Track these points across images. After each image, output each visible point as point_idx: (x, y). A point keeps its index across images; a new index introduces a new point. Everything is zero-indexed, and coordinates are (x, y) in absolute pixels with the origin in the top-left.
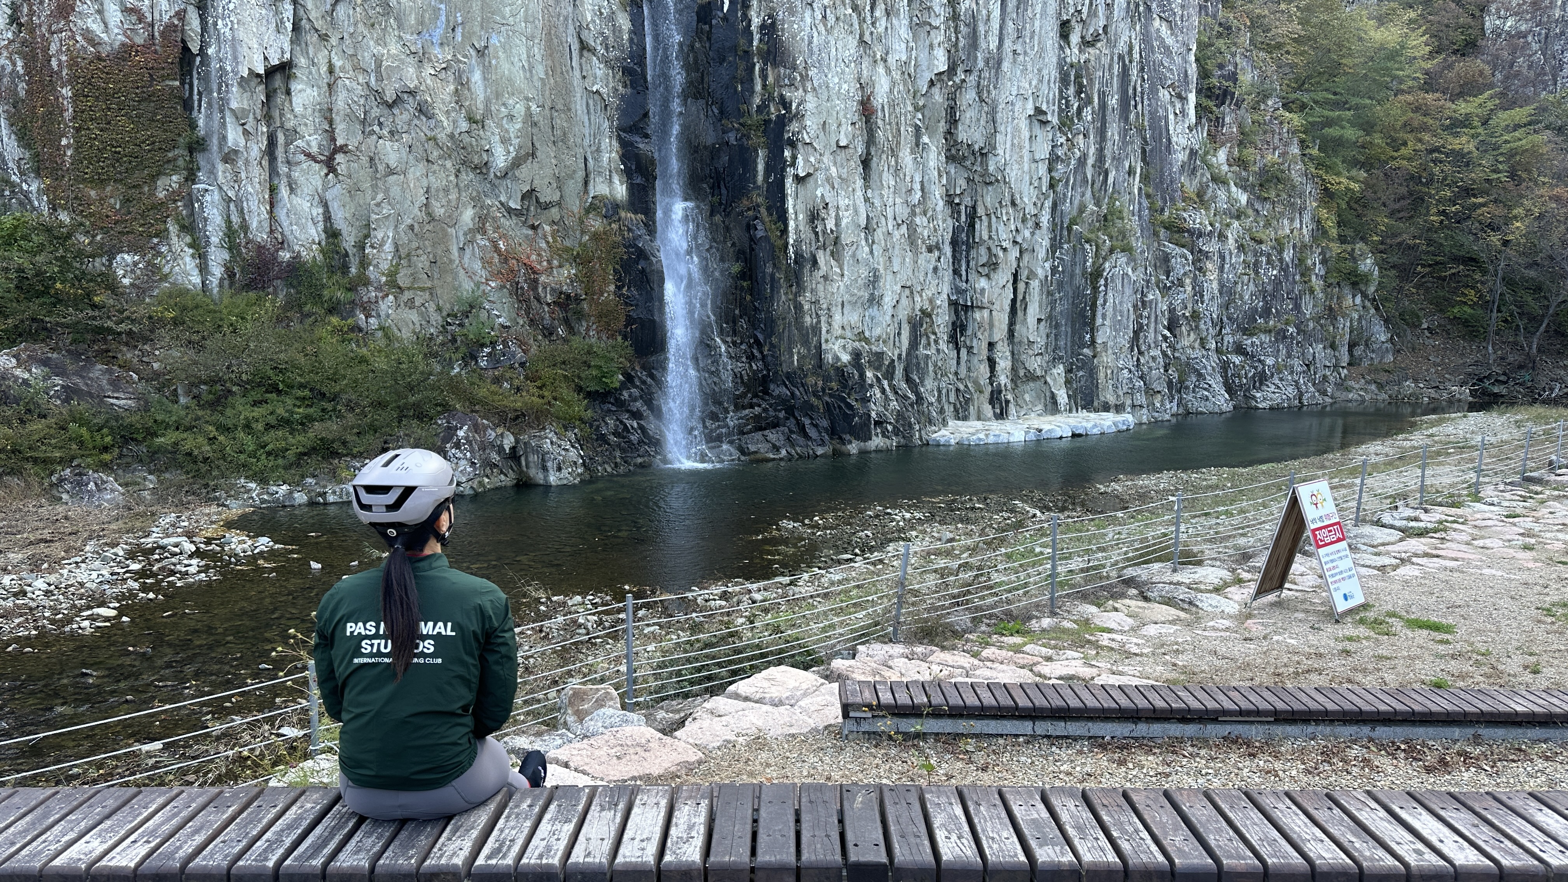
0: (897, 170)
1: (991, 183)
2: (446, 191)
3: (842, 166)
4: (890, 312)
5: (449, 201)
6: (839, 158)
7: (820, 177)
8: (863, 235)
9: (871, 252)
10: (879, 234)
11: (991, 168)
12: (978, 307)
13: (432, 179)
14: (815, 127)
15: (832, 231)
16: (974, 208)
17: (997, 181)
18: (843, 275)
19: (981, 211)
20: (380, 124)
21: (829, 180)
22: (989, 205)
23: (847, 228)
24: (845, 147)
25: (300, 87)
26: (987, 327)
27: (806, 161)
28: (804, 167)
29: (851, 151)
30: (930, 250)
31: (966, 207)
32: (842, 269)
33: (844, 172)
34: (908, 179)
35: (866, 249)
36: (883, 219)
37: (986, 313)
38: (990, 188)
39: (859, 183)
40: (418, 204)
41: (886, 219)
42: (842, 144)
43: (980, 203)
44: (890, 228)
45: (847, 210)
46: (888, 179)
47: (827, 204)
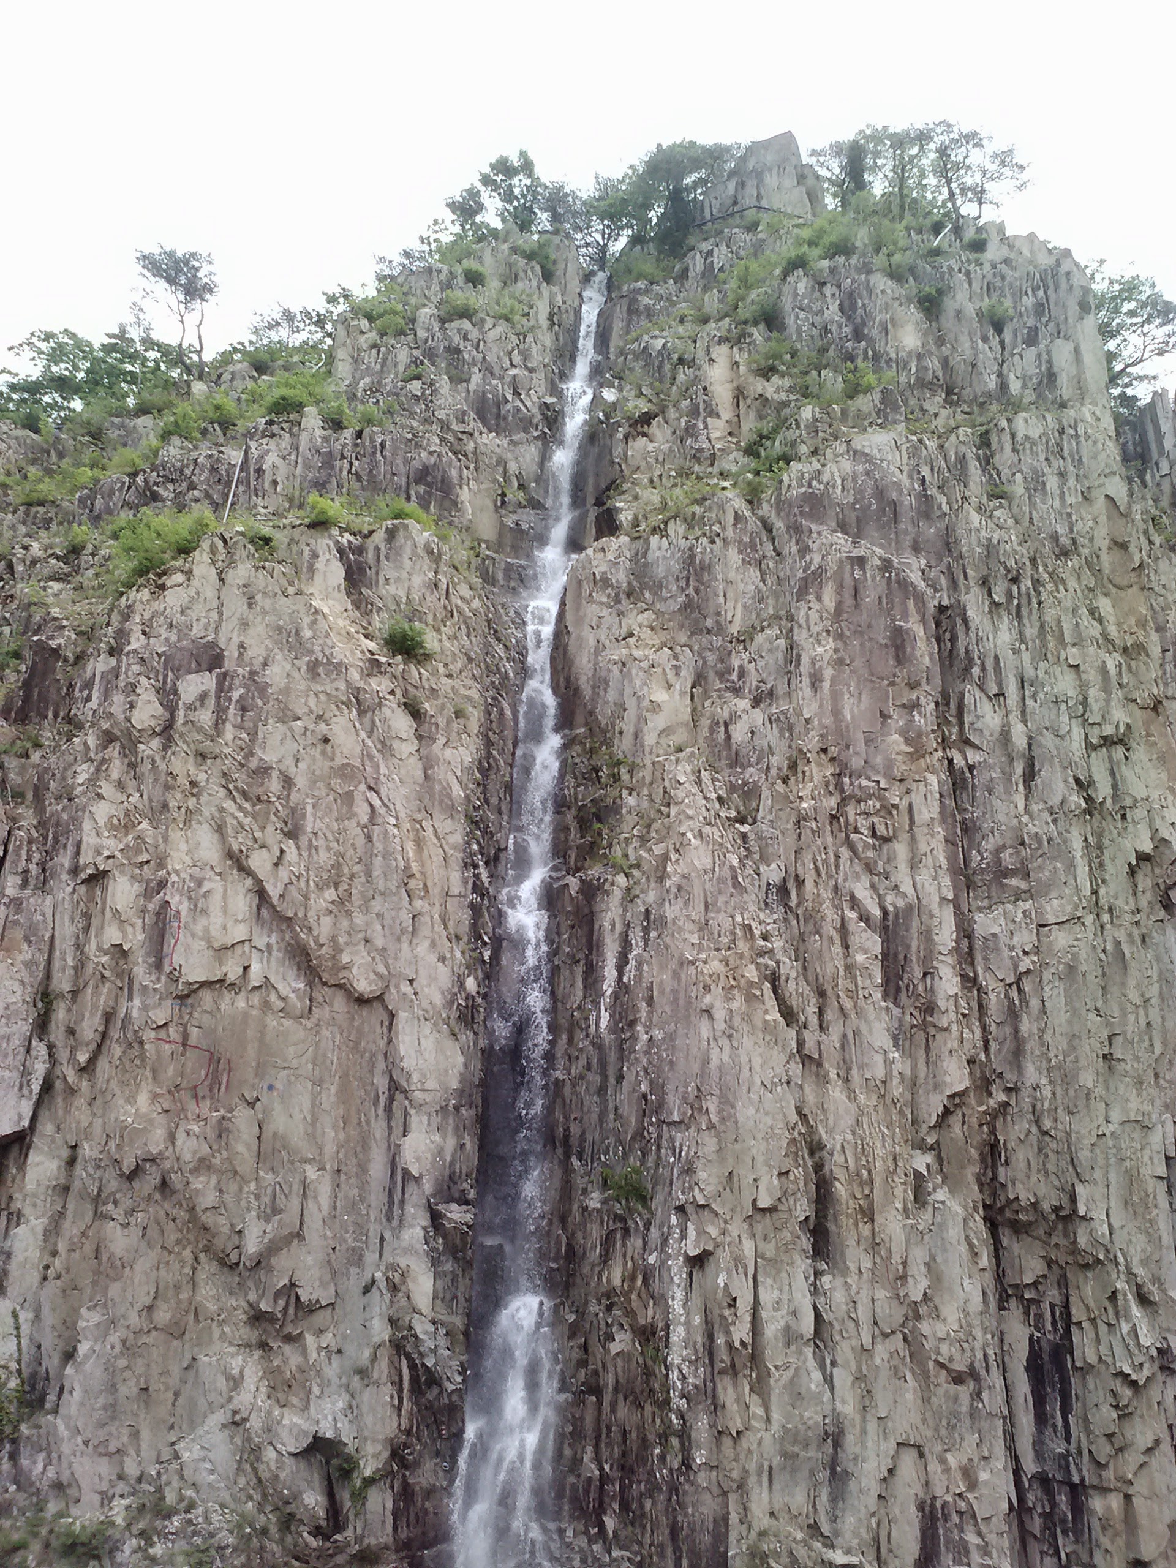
0: (874, 1245)
1: (1086, 1266)
2: (177, 1287)
3: (765, 1238)
4: (875, 1489)
5: (179, 1302)
6: (759, 1228)
7: (724, 1256)
8: (809, 1351)
9: (829, 1380)
10: (845, 1351)
11: (1083, 1241)
12: (1095, 1487)
13: (163, 1272)
14: (714, 1180)
15: (742, 1343)
16: (1067, 1306)
17: (1099, 1261)
18: (768, 1420)
19: (1077, 1313)
20: (115, 1203)
21: (738, 1260)
22: (1092, 1304)
23: (776, 1338)
24: (771, 1210)
25: (38, 1159)
26: (1120, 1527)
27: (701, 1232)
28: (697, 1241)
29: (782, 1215)
30: (958, 1379)
31: (1052, 1306)
32: (767, 1410)
33: (769, 1249)
34: (896, 1259)
35: (817, 1375)
36: (852, 1325)
37: (1115, 1502)
38: (1090, 1275)
39: (802, 1265)
40: (138, 1307)
41: (857, 1324)
42: (761, 1204)
43: (1072, 1299)
44: (867, 1341)
45: (776, 1310)
46: (856, 1257)
47: (735, 1299)
